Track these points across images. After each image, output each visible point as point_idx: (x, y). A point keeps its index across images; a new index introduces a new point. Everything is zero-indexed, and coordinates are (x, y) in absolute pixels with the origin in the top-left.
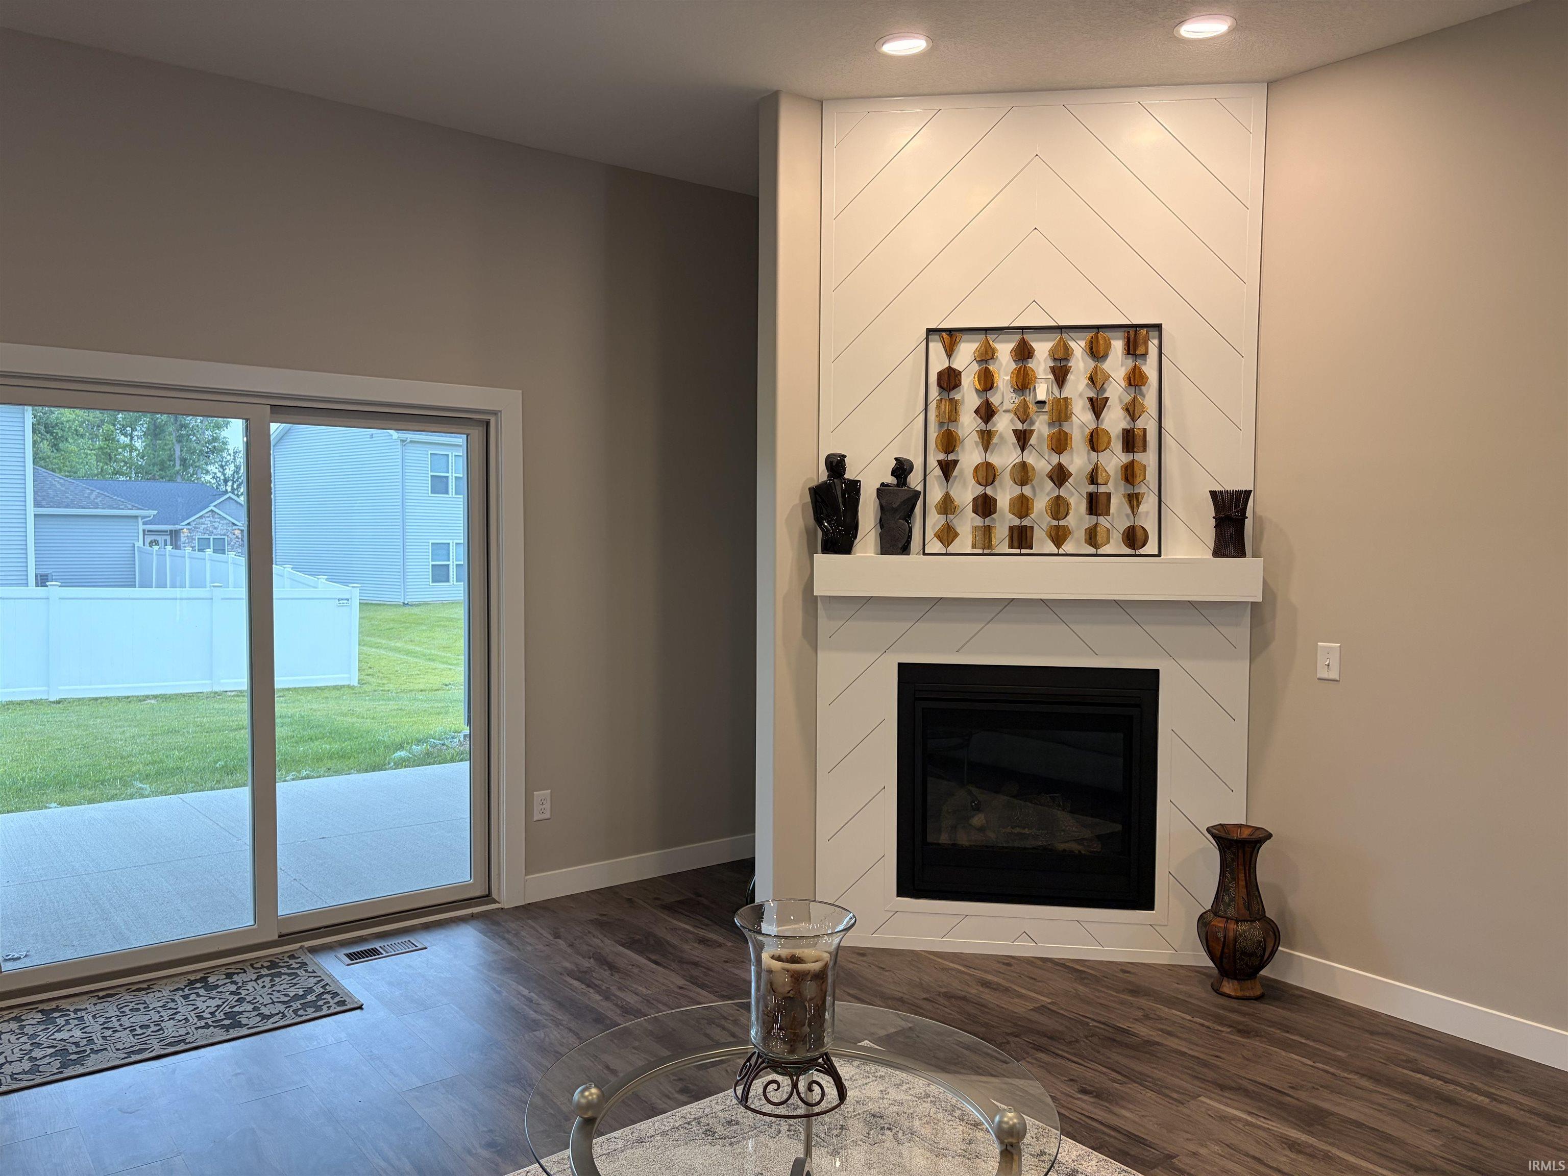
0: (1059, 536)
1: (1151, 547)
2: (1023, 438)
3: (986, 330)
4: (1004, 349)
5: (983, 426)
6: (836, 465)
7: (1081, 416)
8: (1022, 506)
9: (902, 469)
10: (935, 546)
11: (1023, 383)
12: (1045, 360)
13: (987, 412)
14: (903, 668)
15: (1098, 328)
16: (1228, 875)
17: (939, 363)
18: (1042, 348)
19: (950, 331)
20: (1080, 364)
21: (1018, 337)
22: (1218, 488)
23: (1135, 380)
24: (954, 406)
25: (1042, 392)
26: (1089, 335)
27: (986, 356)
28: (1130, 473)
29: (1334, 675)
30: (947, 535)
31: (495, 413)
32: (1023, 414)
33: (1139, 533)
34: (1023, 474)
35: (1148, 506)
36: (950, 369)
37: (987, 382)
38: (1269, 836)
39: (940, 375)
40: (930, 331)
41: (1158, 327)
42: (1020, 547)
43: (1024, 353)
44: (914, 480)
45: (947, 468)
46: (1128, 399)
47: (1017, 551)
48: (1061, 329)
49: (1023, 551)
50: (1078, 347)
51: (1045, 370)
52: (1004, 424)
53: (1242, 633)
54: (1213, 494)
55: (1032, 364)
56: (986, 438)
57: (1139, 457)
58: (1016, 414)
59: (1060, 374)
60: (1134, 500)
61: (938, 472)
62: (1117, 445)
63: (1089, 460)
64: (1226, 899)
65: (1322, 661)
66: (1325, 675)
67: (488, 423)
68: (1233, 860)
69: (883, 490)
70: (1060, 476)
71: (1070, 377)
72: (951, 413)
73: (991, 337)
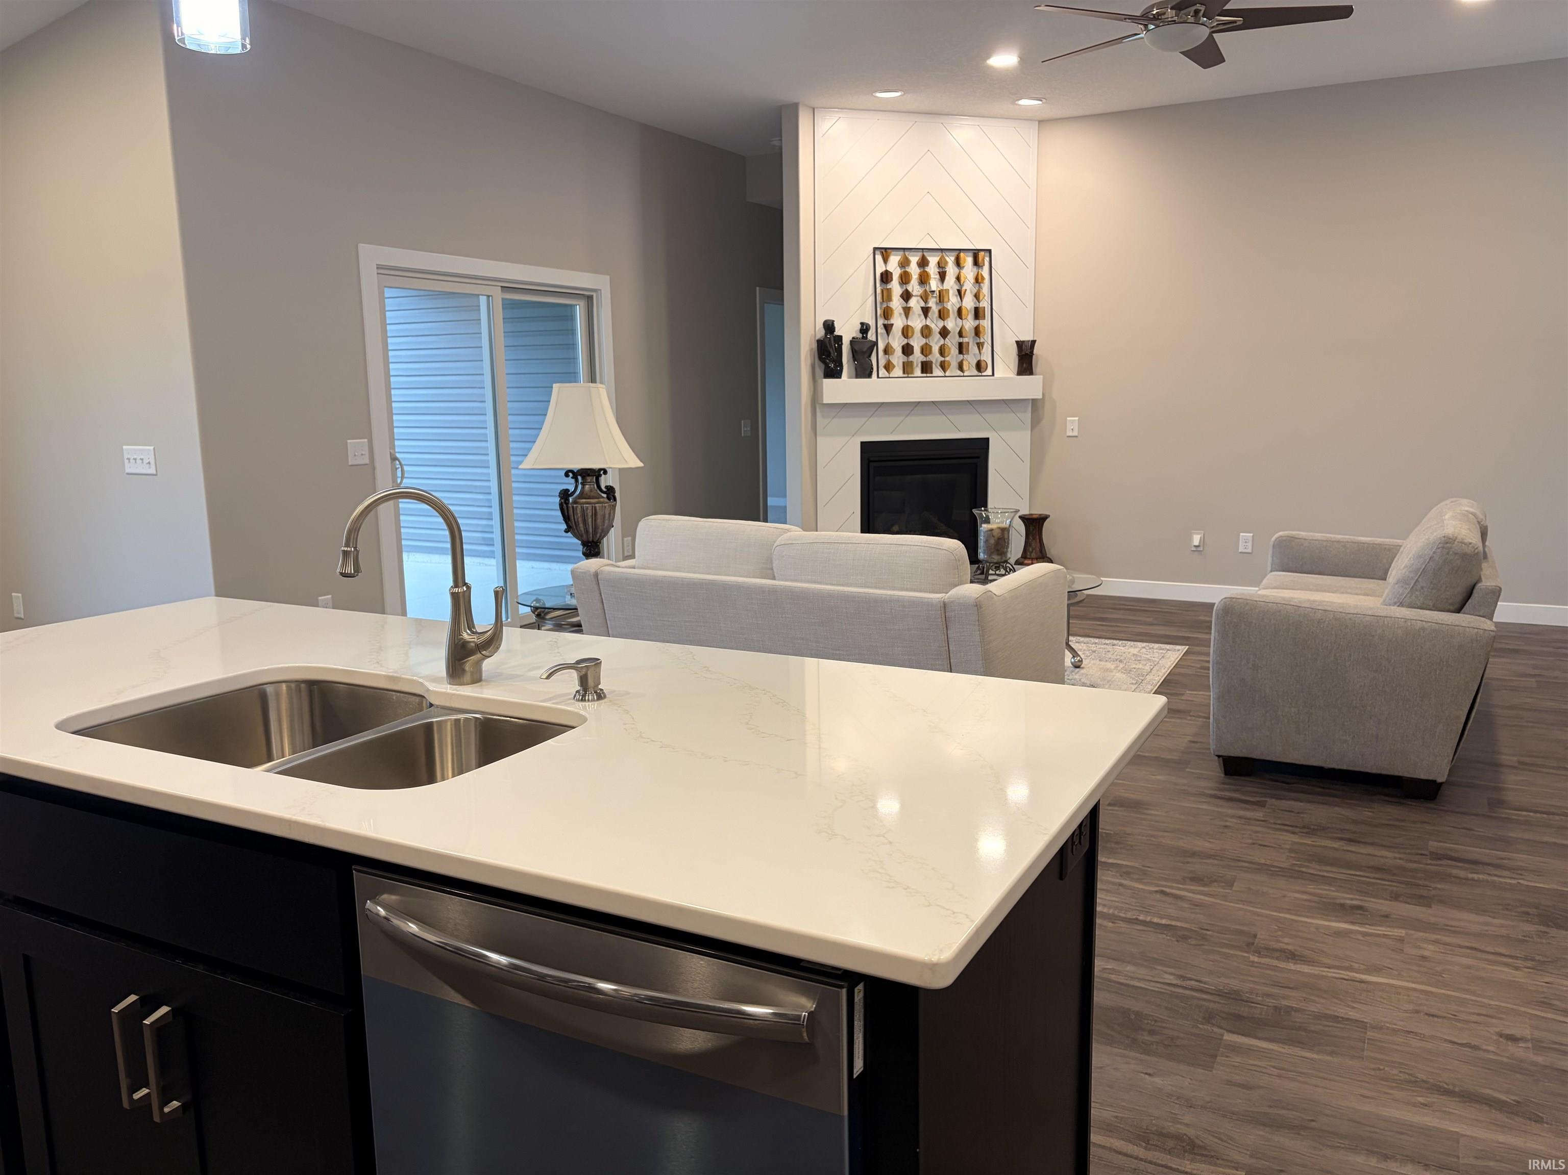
0: (943, 366)
1: (989, 372)
2: (926, 311)
3: (904, 249)
4: (914, 259)
5: (905, 305)
6: (829, 327)
7: (953, 302)
8: (926, 350)
9: (864, 329)
10: (883, 372)
11: (924, 279)
12: (934, 268)
13: (906, 296)
14: (863, 444)
15: (960, 250)
16: (1031, 537)
17: (881, 268)
18: (933, 260)
19: (886, 249)
20: (951, 270)
21: (920, 254)
22: (1018, 340)
23: (978, 280)
24: (889, 291)
25: (934, 284)
26: (955, 254)
27: (904, 263)
28: (977, 331)
29: (1075, 434)
30: (888, 367)
31: (595, 291)
32: (925, 297)
33: (983, 364)
34: (926, 332)
35: (987, 348)
36: (887, 271)
37: (905, 279)
38: (1049, 516)
39: (882, 274)
40: (875, 249)
41: (990, 251)
42: (926, 373)
43: (923, 263)
44: (871, 336)
45: (888, 328)
46: (975, 291)
47: (925, 375)
48: (942, 250)
49: (928, 375)
50: (950, 260)
51: (934, 273)
52: (915, 303)
53: (1027, 416)
54: (1016, 341)
55: (927, 269)
56: (907, 311)
57: (981, 322)
58: (921, 297)
59: (942, 276)
60: (980, 345)
61: (884, 331)
62: (971, 317)
63: (956, 324)
64: (1031, 549)
65: (1069, 427)
66: (1070, 433)
67: (590, 298)
68: (1033, 529)
69: (853, 342)
70: (944, 333)
71: (947, 278)
72: (887, 296)
73: (907, 253)
